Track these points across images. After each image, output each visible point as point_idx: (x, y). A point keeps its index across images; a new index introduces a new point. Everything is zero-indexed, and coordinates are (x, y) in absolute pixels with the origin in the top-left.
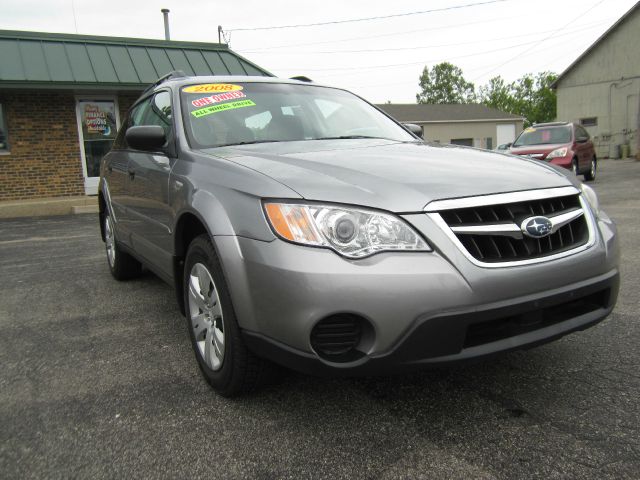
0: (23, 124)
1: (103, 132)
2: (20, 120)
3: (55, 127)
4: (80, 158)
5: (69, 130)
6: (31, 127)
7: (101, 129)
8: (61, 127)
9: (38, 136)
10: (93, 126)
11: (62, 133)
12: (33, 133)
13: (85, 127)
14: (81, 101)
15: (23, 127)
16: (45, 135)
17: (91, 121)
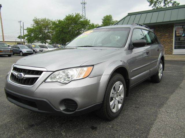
0: (158, 34)
1: (181, 35)
2: (157, 33)
3: (167, 34)
4: (172, 43)
5: (170, 35)
6: (160, 35)
7: (181, 34)
8: (168, 34)
9: (161, 37)
10: (178, 33)
11: (168, 36)
12: (160, 36)
13: (176, 34)
14: (176, 26)
15: (157, 35)
16: (163, 37)
17: (178, 32)
